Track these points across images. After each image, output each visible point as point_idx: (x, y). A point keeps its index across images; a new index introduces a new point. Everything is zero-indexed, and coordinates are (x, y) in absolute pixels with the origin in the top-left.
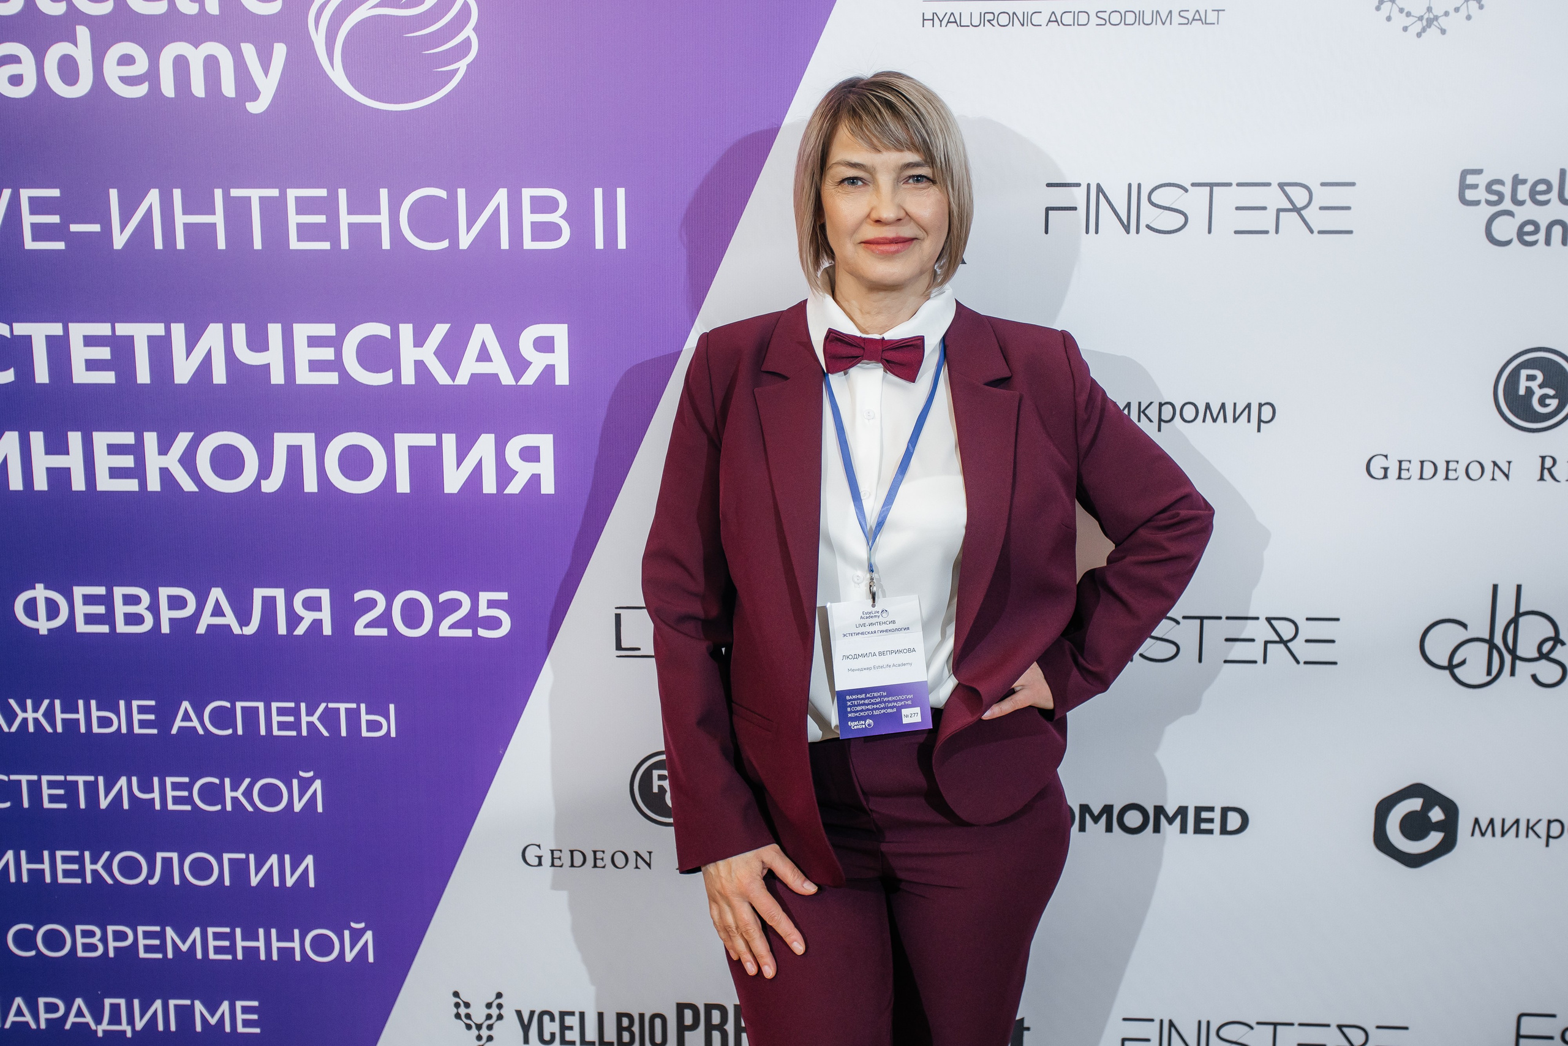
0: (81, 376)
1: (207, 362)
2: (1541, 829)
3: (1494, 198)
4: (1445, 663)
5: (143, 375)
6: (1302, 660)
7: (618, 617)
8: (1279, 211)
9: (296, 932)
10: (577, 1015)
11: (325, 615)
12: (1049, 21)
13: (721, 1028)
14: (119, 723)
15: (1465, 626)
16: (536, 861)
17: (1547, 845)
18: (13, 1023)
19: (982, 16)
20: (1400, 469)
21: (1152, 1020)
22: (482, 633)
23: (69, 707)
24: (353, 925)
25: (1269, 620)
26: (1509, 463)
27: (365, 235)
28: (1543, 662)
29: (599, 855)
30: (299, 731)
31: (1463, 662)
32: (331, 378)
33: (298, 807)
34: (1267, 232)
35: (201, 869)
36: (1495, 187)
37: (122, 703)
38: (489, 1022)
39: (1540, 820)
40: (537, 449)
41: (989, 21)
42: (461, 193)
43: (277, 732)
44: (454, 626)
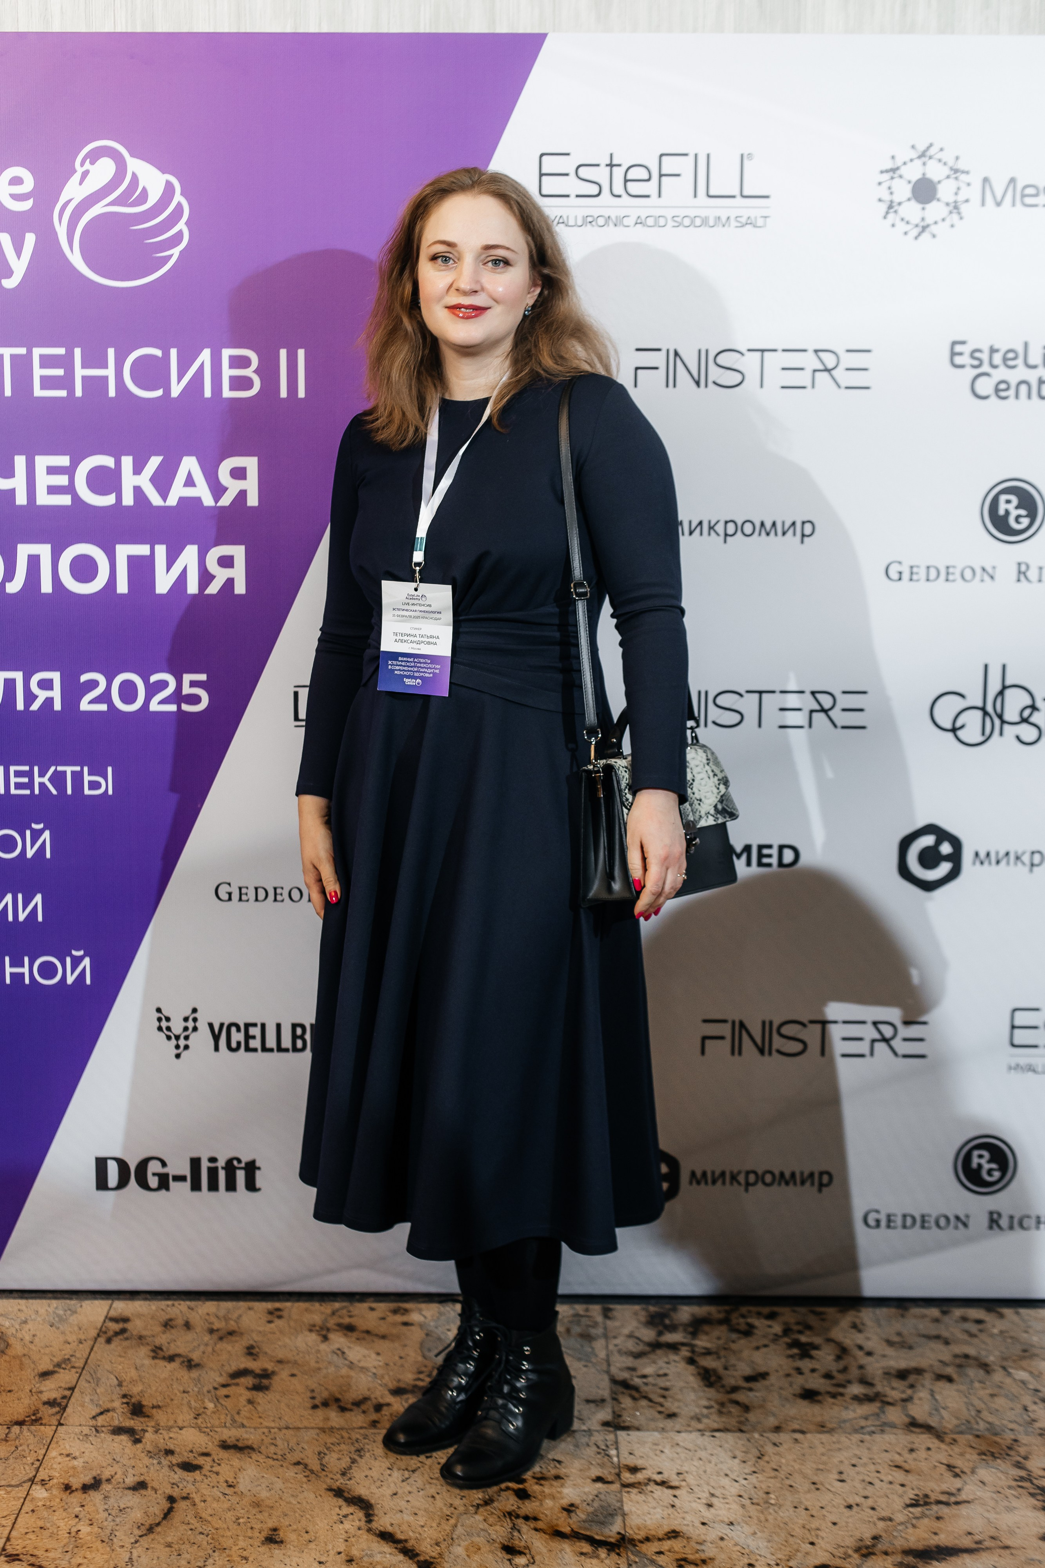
2: (1026, 858)
3: (976, 363)
4: (949, 726)
6: (839, 724)
7: (296, 694)
8: (815, 371)
9: (26, 959)
10: (259, 1026)
11: (56, 694)
12: (636, 223)
15: (962, 696)
16: (226, 897)
17: (1031, 870)
19: (585, 218)
20: (912, 573)
21: (725, 1021)
22: (185, 707)
24: (74, 953)
25: (813, 693)
26: (994, 567)
27: (95, 385)
28: (1024, 726)
29: (279, 891)
30: (32, 791)
31: (962, 727)
32: (65, 500)
33: (30, 854)
34: (804, 387)
36: (977, 355)
38: (186, 1033)
39: (1024, 853)
40: (231, 558)
41: (590, 222)
42: (174, 352)
43: (13, 791)
44: (162, 702)
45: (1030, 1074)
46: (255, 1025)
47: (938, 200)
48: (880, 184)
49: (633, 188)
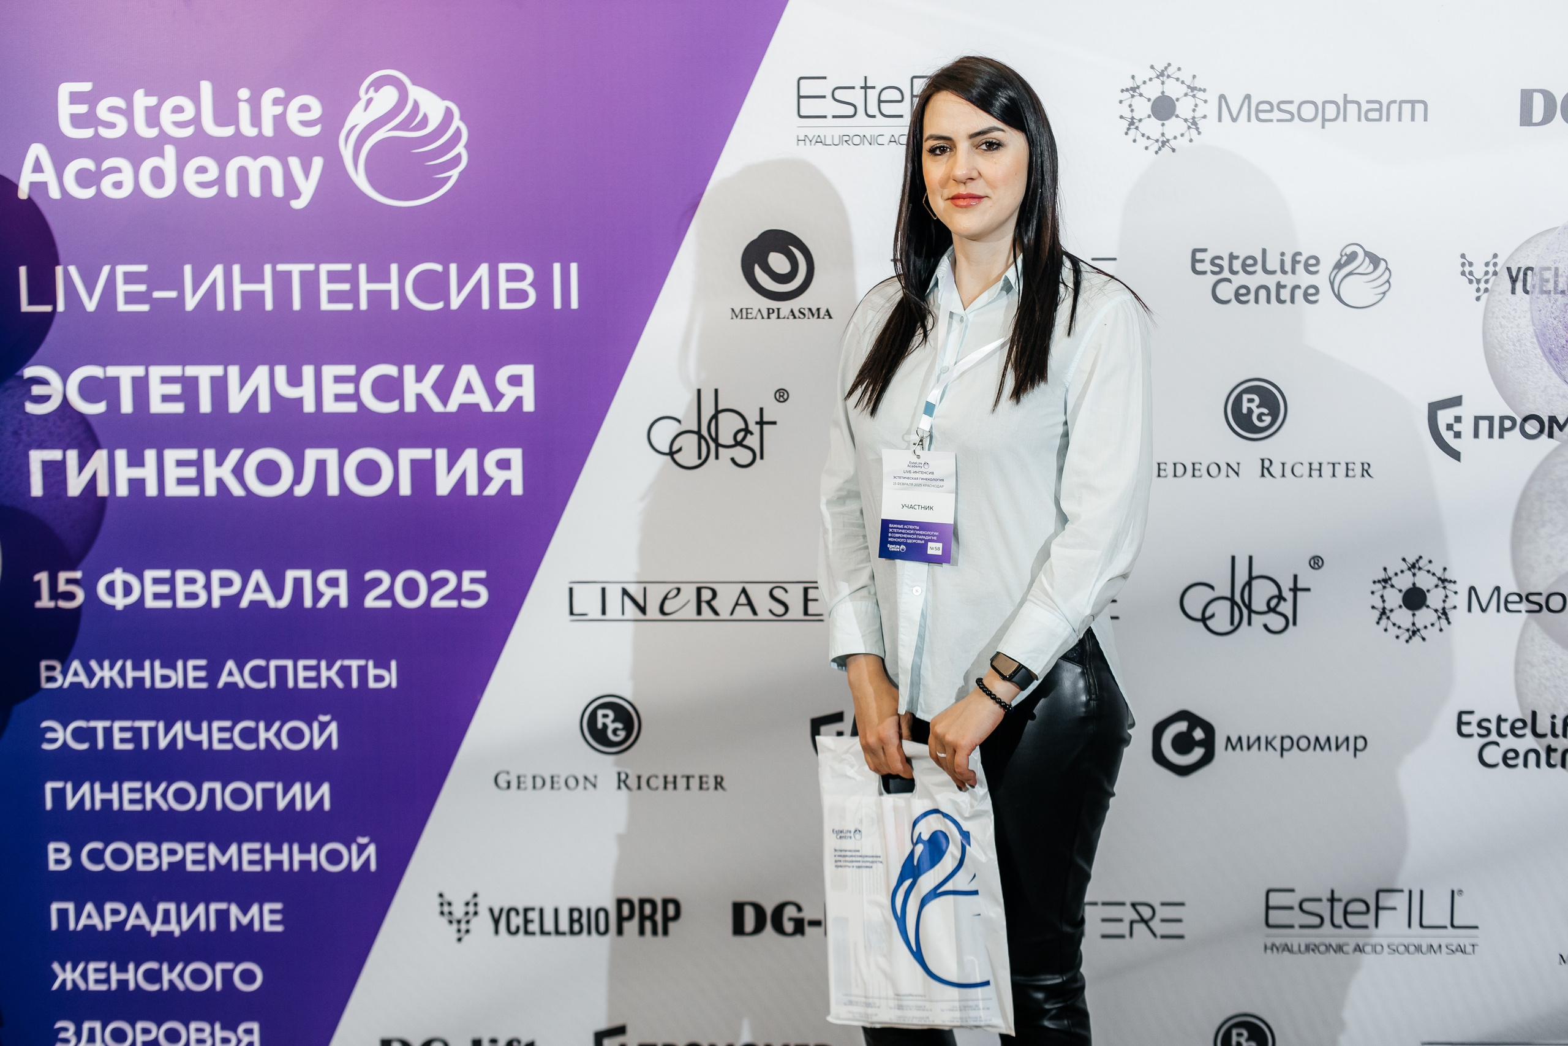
0: (157, 407)
1: (255, 396)
2: (1277, 743)
3: (1217, 269)
4: (1199, 616)
5: (205, 406)
7: (571, 590)
9: (314, 847)
10: (538, 910)
11: (342, 591)
12: (890, 141)
13: (652, 917)
14: (177, 679)
15: (1212, 588)
16: (505, 785)
17: (1282, 755)
18: (85, 926)
19: (841, 137)
20: (1159, 469)
22: (466, 603)
23: (139, 666)
24: (360, 840)
26: (1238, 464)
27: (379, 299)
28: (1272, 615)
29: (555, 779)
30: (320, 684)
31: (1213, 616)
32: (351, 407)
33: (317, 745)
35: (239, 796)
36: (1217, 261)
37: (180, 664)
38: (467, 918)
39: (1274, 738)
40: (509, 461)
41: (846, 141)
42: (453, 268)
43: (302, 685)
44: (445, 598)
45: (1286, 953)
46: (533, 909)
47: (1177, 116)
48: (1121, 102)
49: (887, 108)
